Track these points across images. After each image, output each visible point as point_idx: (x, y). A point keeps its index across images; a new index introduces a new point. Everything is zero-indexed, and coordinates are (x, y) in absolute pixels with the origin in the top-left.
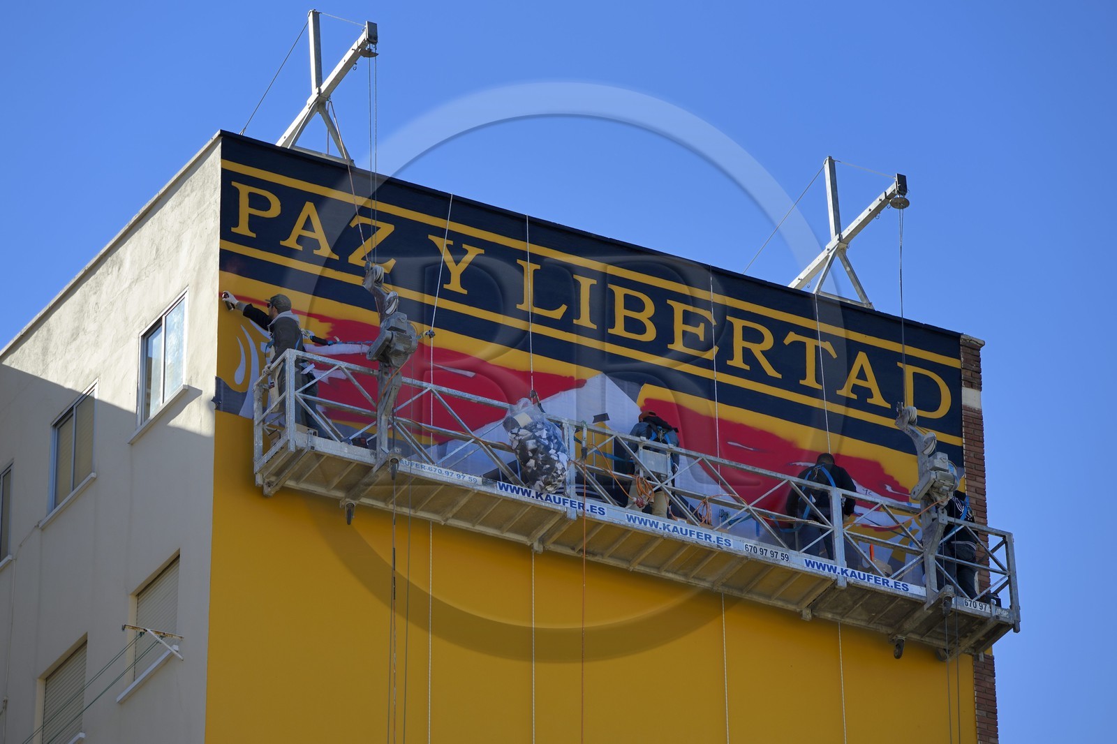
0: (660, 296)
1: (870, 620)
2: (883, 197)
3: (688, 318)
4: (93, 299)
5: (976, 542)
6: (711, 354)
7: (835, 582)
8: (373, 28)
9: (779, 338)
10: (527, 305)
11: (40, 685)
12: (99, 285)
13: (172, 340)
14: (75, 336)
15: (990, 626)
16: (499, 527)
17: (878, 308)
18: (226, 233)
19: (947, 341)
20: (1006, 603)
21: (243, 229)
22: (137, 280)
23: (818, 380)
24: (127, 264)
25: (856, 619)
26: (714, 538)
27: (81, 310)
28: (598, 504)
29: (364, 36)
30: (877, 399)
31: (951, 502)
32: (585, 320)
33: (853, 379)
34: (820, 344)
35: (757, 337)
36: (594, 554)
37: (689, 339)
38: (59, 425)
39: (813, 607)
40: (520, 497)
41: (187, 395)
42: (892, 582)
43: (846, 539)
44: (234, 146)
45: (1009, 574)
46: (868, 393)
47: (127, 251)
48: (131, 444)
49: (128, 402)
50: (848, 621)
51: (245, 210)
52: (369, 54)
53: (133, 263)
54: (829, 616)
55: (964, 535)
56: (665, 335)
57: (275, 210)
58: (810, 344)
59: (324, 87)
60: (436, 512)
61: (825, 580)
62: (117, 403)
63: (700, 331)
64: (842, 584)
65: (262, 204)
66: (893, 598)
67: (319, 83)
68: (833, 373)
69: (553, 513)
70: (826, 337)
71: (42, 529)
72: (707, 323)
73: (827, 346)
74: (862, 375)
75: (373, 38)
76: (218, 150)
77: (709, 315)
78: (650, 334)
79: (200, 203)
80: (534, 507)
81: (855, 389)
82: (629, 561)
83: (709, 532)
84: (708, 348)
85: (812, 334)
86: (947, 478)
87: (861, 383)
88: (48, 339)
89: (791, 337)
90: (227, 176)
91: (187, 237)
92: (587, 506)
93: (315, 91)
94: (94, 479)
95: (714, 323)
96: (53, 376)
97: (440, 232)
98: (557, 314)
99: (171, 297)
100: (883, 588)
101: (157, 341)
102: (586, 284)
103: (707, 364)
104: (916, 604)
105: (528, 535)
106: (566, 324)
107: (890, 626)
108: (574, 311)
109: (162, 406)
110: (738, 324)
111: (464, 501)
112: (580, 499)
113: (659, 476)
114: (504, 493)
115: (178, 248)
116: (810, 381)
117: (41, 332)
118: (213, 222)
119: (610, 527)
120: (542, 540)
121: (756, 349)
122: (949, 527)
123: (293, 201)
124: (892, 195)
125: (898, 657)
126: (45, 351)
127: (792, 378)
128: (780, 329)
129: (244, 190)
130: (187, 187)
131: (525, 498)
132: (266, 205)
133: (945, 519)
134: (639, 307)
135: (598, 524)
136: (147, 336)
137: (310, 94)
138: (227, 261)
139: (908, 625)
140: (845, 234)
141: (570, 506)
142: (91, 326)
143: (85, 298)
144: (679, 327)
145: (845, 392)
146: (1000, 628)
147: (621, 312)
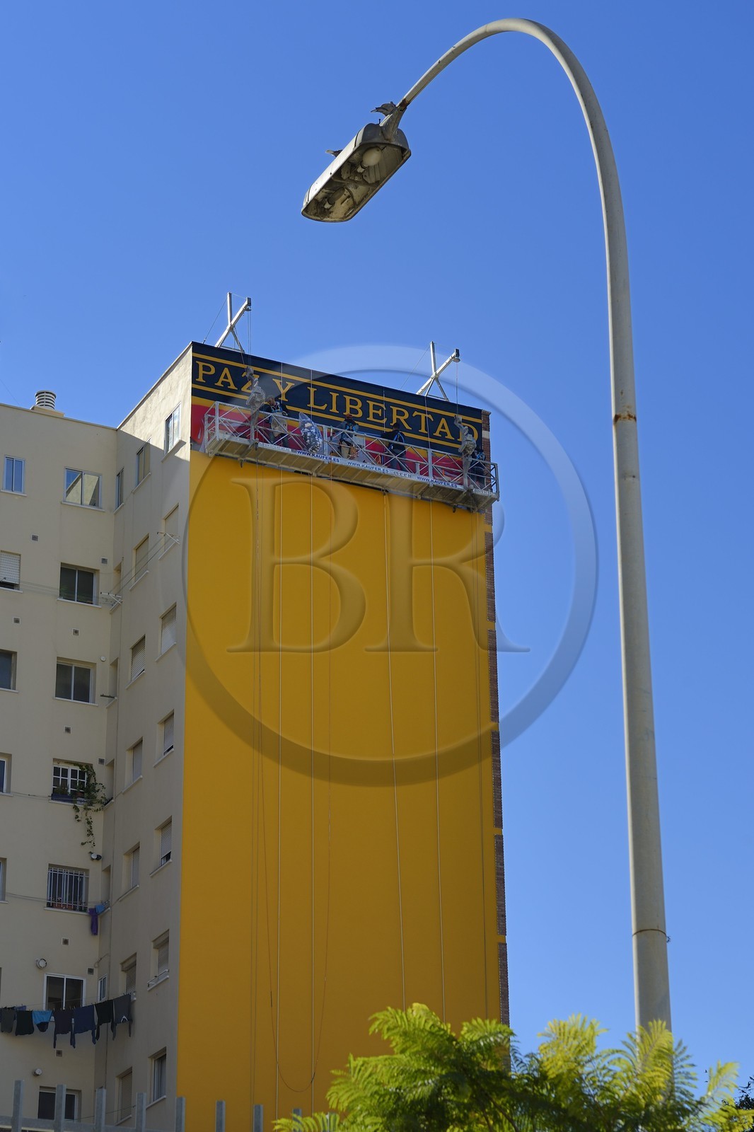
0: (363, 399)
1: (443, 499)
2: (451, 358)
3: (375, 407)
4: (150, 405)
5: (484, 468)
6: (384, 421)
7: (429, 485)
8: (249, 300)
9: (410, 414)
10: (312, 405)
11: (134, 552)
12: (152, 400)
13: (176, 422)
14: (144, 420)
15: (489, 499)
16: (299, 467)
17: (451, 401)
18: (194, 381)
19: (477, 413)
20: (494, 491)
21: (200, 379)
22: (164, 399)
23: (426, 430)
24: (161, 392)
25: (439, 498)
26: (382, 469)
27: (146, 410)
28: (337, 458)
29: (246, 303)
30: (449, 436)
31: (474, 453)
32: (334, 410)
33: (439, 429)
34: (427, 416)
35: (402, 414)
36: (336, 477)
37: (375, 416)
38: (138, 454)
39: (421, 494)
40: (306, 456)
41: (181, 444)
42: (451, 484)
43: (433, 469)
44: (197, 347)
45: (496, 479)
46: (446, 434)
47: (161, 387)
48: (162, 462)
49: (161, 446)
50: (435, 499)
51: (201, 372)
52: (248, 310)
53: (163, 392)
54: (428, 497)
55: (479, 465)
56: (366, 414)
57: (213, 371)
58: (423, 416)
59: (233, 322)
60: (275, 462)
61: (425, 484)
62: (157, 446)
63: (379, 412)
64: (431, 485)
65: (207, 369)
66: (451, 490)
67: (231, 320)
68: (432, 426)
69: (320, 461)
70: (429, 413)
71: (134, 493)
72: (382, 408)
73: (430, 416)
74: (443, 427)
75: (249, 304)
76: (191, 349)
77: (383, 406)
78: (360, 414)
79: (185, 369)
80: (312, 459)
81: (440, 432)
82: (349, 479)
83: (380, 467)
84: (382, 418)
85: (424, 412)
86: (472, 444)
87: (443, 430)
88: (135, 421)
89: (416, 413)
90: (194, 359)
91: (181, 382)
92: (332, 459)
93: (229, 324)
94: (150, 475)
95: (385, 409)
96: (136, 435)
97: (279, 378)
98: (323, 408)
99: (174, 406)
100: (447, 486)
101: (171, 422)
102: (335, 395)
103: (381, 425)
104: (460, 492)
105: (311, 470)
106: (327, 411)
107: (451, 500)
108: (330, 406)
109: (173, 447)
110: (395, 409)
111: (285, 457)
112: (330, 456)
113: (361, 446)
114: (299, 454)
115: (177, 387)
116: (423, 430)
117: (133, 418)
118: (190, 377)
119: (341, 466)
120: (316, 472)
121: (402, 419)
122: (472, 463)
123: (220, 367)
124: (454, 357)
125: (454, 512)
126: (134, 425)
127: (416, 430)
128: (411, 410)
129: (201, 364)
130: (180, 363)
131: (308, 456)
132: (209, 369)
133: (471, 459)
134: (356, 404)
135: (337, 465)
136: (168, 421)
137: (228, 325)
138: (195, 392)
139: (457, 500)
140: (438, 372)
141: (326, 458)
142: (149, 416)
143: (147, 404)
144: (371, 411)
145: (437, 434)
146: (493, 500)
147: (348, 406)
